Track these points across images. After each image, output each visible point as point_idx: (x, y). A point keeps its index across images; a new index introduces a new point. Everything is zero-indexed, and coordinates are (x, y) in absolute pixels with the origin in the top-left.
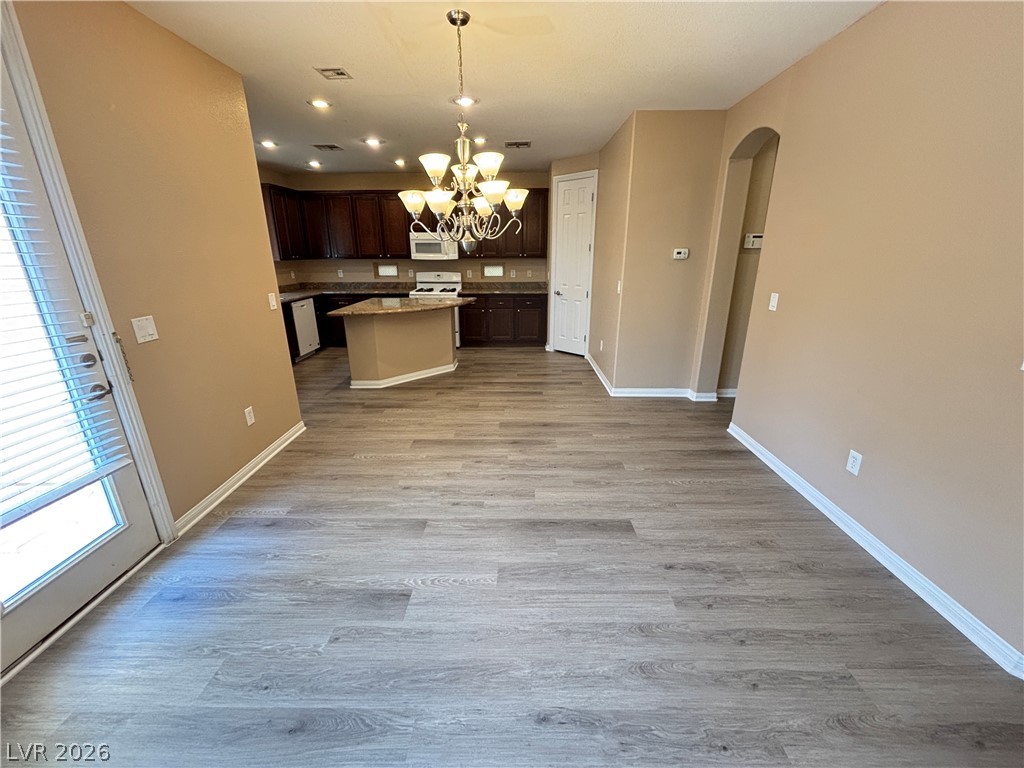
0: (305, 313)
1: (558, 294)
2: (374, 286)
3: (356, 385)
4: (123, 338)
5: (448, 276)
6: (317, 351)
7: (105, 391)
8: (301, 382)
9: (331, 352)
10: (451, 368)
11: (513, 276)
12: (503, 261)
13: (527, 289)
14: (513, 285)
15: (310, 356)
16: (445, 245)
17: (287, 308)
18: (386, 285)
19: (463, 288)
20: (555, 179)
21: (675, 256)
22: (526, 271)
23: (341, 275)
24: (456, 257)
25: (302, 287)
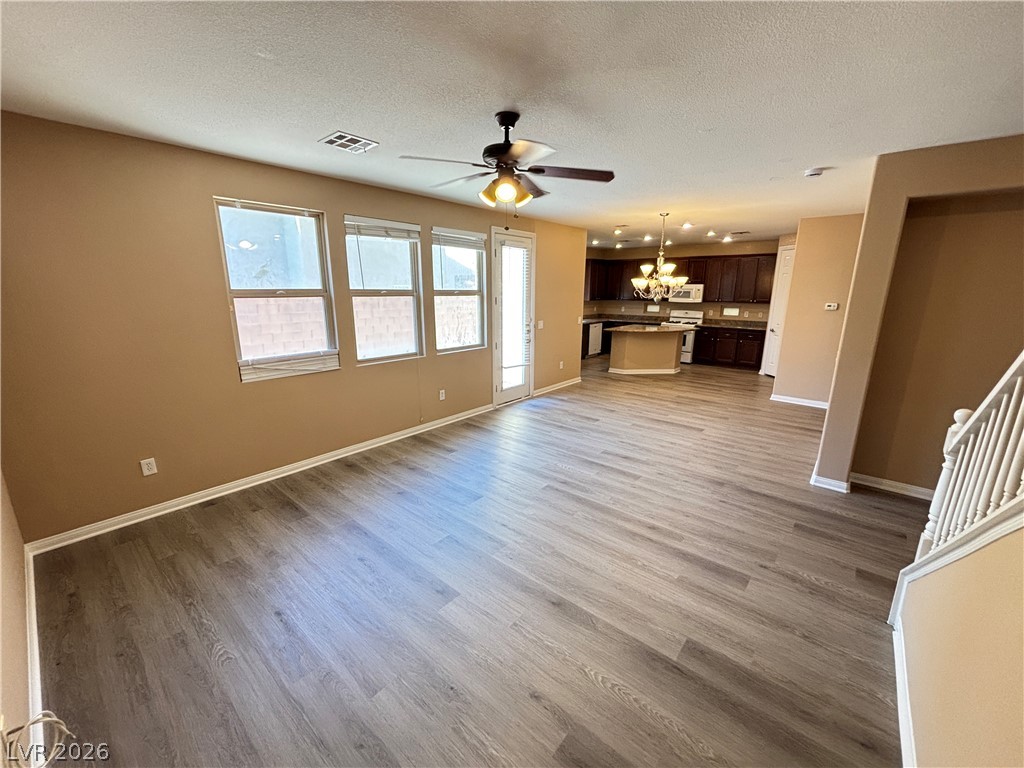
0: (596, 331)
1: (772, 331)
2: (642, 318)
3: (611, 370)
4: (536, 326)
5: (692, 314)
6: (599, 354)
7: (529, 341)
8: (584, 367)
9: (606, 356)
10: (672, 371)
11: (746, 315)
12: (739, 305)
13: (756, 326)
14: (745, 323)
15: (594, 356)
16: (693, 294)
17: (586, 328)
18: (650, 318)
19: (704, 322)
20: (780, 248)
21: (826, 308)
22: (757, 313)
23: (623, 310)
24: (700, 300)
25: (599, 316)
